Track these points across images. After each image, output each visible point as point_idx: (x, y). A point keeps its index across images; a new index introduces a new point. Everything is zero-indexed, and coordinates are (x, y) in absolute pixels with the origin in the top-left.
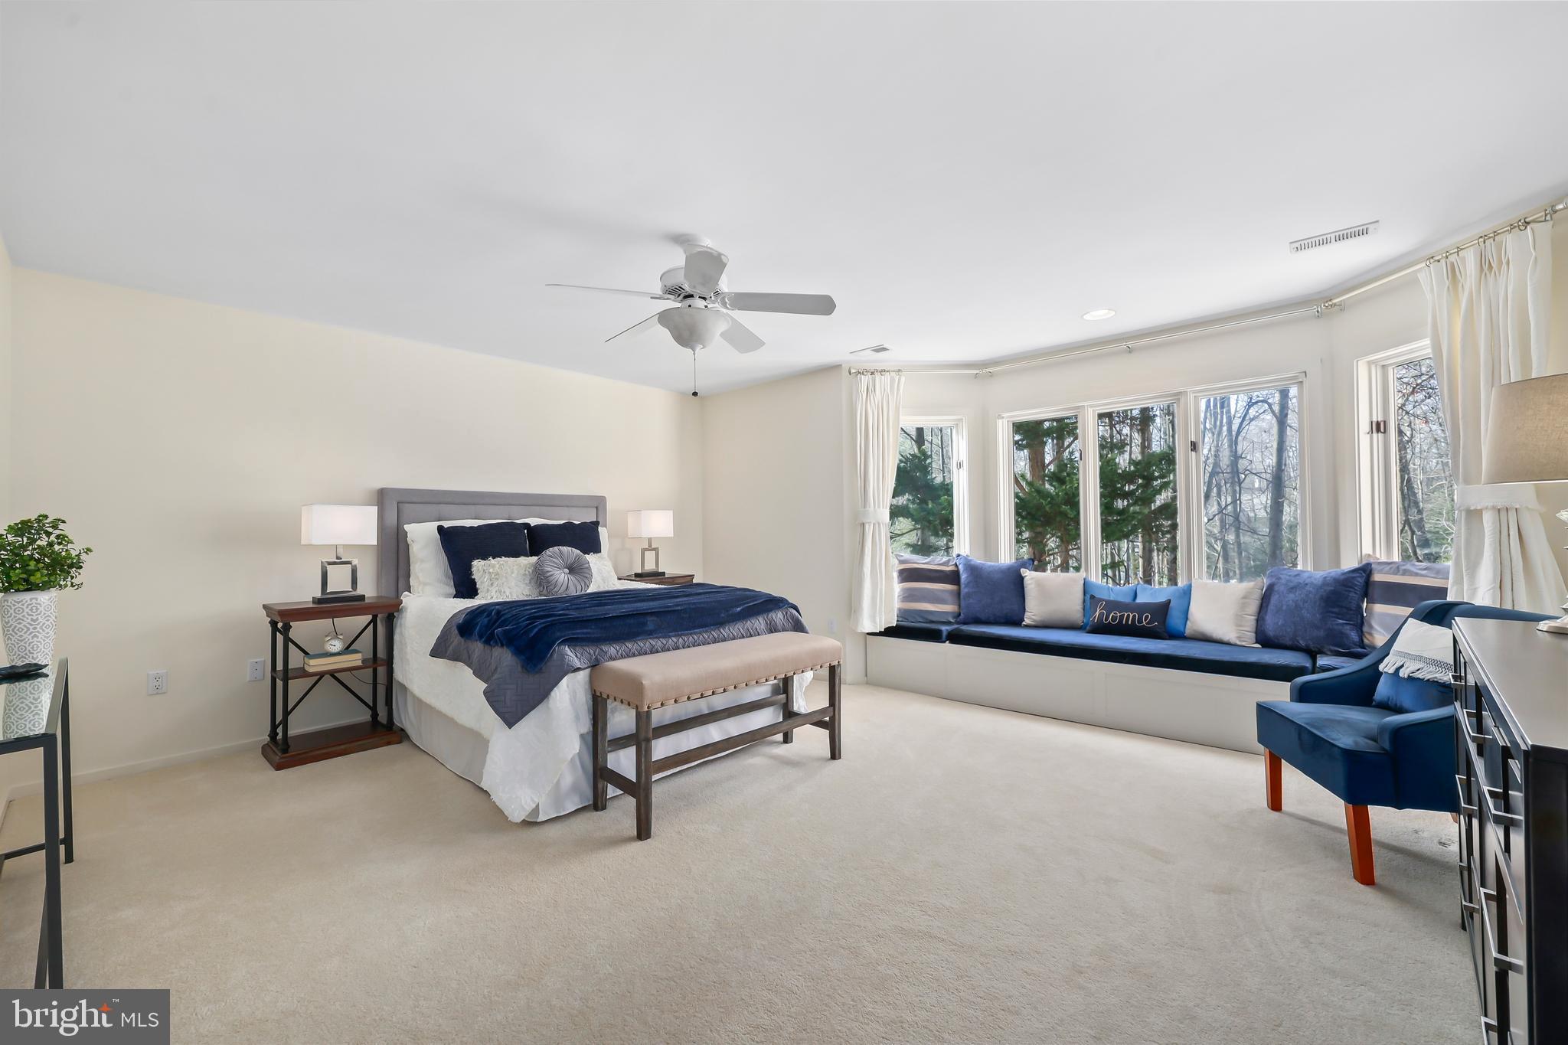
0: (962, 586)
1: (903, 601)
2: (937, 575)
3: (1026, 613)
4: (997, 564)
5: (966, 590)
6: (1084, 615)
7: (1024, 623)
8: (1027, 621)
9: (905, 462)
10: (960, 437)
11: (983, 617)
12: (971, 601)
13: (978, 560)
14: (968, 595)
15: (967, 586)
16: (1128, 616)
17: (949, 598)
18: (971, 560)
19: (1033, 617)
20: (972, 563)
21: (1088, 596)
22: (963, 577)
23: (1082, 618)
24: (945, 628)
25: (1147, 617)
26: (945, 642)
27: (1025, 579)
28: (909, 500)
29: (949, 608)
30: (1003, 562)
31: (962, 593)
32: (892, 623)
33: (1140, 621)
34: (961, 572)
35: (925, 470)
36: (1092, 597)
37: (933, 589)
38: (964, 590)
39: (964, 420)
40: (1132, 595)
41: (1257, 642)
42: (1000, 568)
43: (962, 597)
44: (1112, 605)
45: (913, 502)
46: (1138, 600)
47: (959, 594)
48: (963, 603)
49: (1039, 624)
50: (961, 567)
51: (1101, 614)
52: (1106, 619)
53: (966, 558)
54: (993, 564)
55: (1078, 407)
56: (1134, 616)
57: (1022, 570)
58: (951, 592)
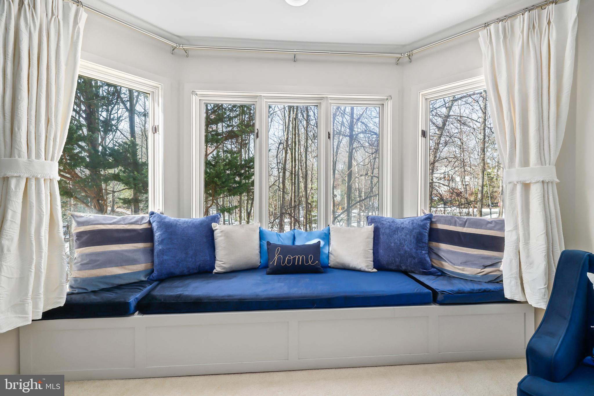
0: (156, 244)
1: (80, 270)
2: (127, 234)
3: (217, 262)
4: (190, 220)
5: (160, 247)
6: (261, 257)
7: (215, 271)
8: (217, 269)
9: (119, 147)
10: (156, 105)
11: (177, 271)
12: (165, 257)
13: (171, 217)
14: (162, 252)
15: (161, 242)
16: (299, 258)
17: (141, 257)
18: (165, 218)
19: (223, 265)
20: (167, 220)
21: (265, 243)
22: (157, 235)
23: (259, 260)
24: (133, 298)
25: (311, 257)
26: (133, 314)
27: (215, 232)
28: (121, 170)
29: (140, 267)
30: (194, 217)
31: (156, 251)
32: (59, 303)
33: (307, 262)
34: (155, 230)
35: (134, 154)
36: (269, 243)
37: (123, 251)
38: (158, 247)
39: (160, 88)
40: (292, 238)
41: (374, 268)
42: (193, 224)
43: (155, 254)
44: (285, 250)
45: (124, 172)
46: (298, 243)
47: (152, 250)
48: (156, 261)
49: (228, 270)
50: (155, 225)
51: (279, 258)
52: (283, 262)
53: (159, 216)
54: (186, 219)
55: (256, 97)
56: (303, 258)
57: (213, 225)
58: (144, 250)
